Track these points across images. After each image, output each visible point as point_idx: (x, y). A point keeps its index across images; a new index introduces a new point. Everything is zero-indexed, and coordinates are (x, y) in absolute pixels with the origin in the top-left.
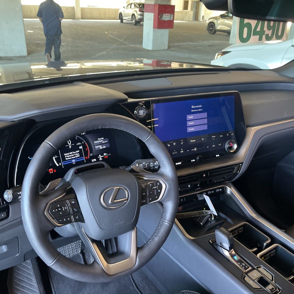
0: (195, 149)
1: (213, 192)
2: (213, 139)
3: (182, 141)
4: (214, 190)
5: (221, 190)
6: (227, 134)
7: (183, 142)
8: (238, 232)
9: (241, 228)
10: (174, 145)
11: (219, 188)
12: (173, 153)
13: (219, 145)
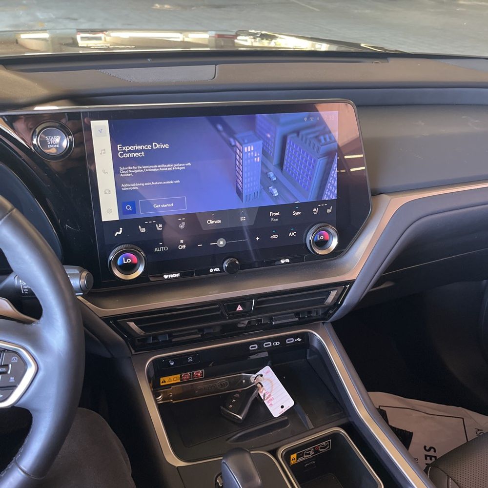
0: (221, 243)
1: (277, 344)
2: (272, 219)
3: (183, 221)
4: (282, 339)
5: (299, 340)
6: (315, 210)
7: (184, 223)
8: (316, 451)
9: (324, 443)
10: (158, 229)
11: (295, 336)
12: (156, 250)
13: (290, 234)
